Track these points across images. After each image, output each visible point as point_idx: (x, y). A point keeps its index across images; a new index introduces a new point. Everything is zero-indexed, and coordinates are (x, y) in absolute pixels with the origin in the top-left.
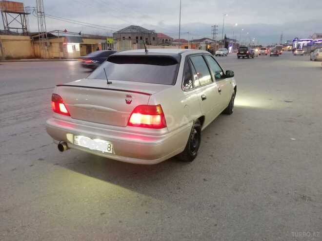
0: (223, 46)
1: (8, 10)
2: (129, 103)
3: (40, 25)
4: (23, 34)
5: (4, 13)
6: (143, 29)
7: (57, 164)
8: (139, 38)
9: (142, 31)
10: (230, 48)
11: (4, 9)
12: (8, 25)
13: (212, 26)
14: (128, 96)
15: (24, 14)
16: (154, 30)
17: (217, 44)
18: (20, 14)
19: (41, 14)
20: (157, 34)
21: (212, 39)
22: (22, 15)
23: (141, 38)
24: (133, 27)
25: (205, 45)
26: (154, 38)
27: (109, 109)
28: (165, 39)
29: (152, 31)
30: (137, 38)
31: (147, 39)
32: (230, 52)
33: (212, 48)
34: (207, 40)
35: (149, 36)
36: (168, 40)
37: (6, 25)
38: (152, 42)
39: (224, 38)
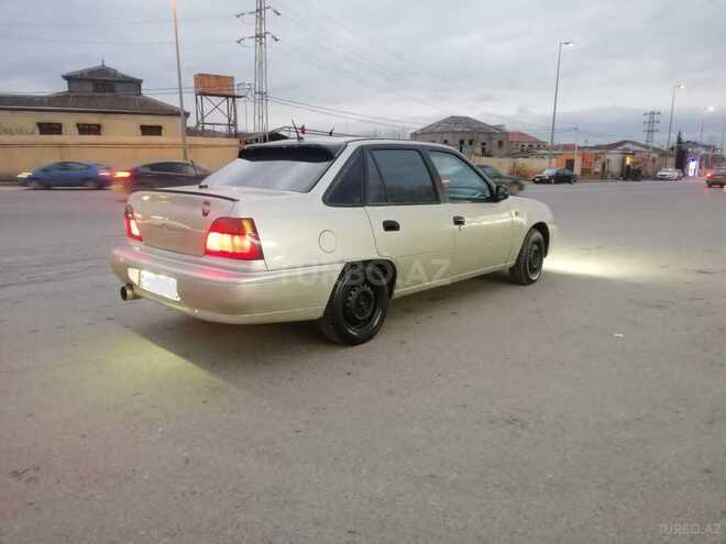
0: (672, 161)
1: (206, 91)
2: (205, 214)
3: (257, 117)
4: (229, 136)
5: (199, 97)
6: (478, 122)
7: (127, 327)
8: (466, 143)
9: (475, 126)
10: (693, 166)
11: (200, 90)
12: (203, 118)
13: (645, 114)
14: (207, 203)
15: (234, 97)
16: (501, 126)
17: (655, 155)
18: (227, 97)
19: (262, 96)
20: (508, 133)
21: (644, 143)
22: (230, 99)
23: (471, 142)
24: (455, 120)
25: (620, 157)
26: (500, 143)
27: (180, 225)
28: (527, 145)
29: (496, 128)
30: (462, 142)
31: (484, 144)
32: (691, 174)
33: (637, 163)
34: (627, 146)
35: (490, 139)
36: (535, 145)
37: (200, 117)
38: (496, 150)
39: (675, 140)
